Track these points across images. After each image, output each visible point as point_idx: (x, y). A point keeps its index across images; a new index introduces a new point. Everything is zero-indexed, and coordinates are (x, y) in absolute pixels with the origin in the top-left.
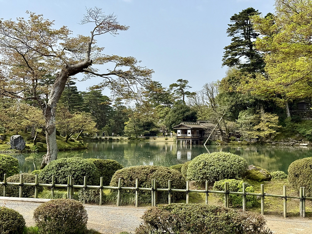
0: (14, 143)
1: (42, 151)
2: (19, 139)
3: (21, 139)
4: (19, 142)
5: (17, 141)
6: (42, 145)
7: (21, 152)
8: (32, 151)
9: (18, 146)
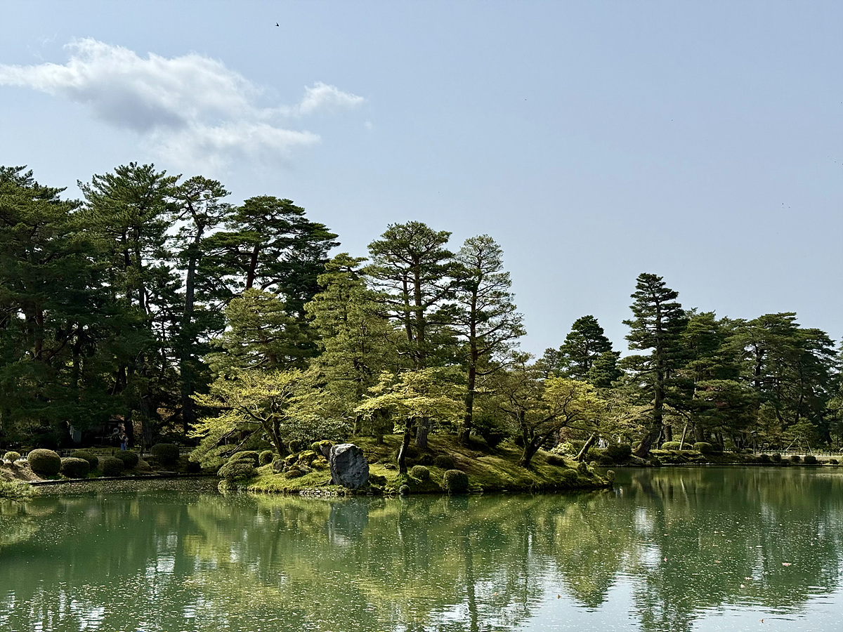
0: (337, 467)
1: (421, 493)
2: (351, 455)
3: (355, 456)
4: (351, 464)
5: (344, 460)
6: (427, 472)
7: (354, 493)
8: (388, 491)
9: (346, 476)
